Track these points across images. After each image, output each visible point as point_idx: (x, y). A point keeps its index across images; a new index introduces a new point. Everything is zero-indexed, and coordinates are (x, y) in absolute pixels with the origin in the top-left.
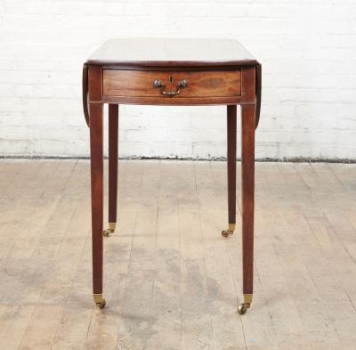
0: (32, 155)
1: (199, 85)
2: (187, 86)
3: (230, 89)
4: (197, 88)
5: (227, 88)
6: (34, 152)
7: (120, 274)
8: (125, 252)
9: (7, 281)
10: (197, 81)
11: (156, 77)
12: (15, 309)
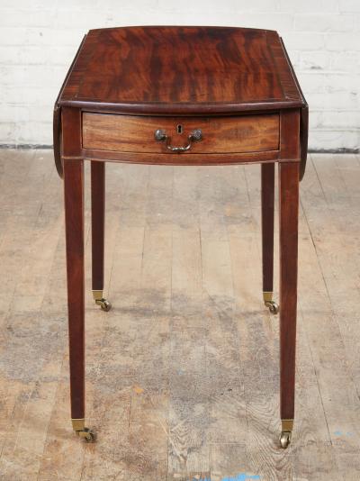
0: (17, 144)
1: (220, 137)
2: (202, 138)
3: (264, 141)
4: (217, 141)
5: (259, 140)
6: (21, 139)
7: (161, 335)
8: (163, 300)
9: (15, 345)
10: (216, 132)
11: (159, 126)
12: (32, 386)
